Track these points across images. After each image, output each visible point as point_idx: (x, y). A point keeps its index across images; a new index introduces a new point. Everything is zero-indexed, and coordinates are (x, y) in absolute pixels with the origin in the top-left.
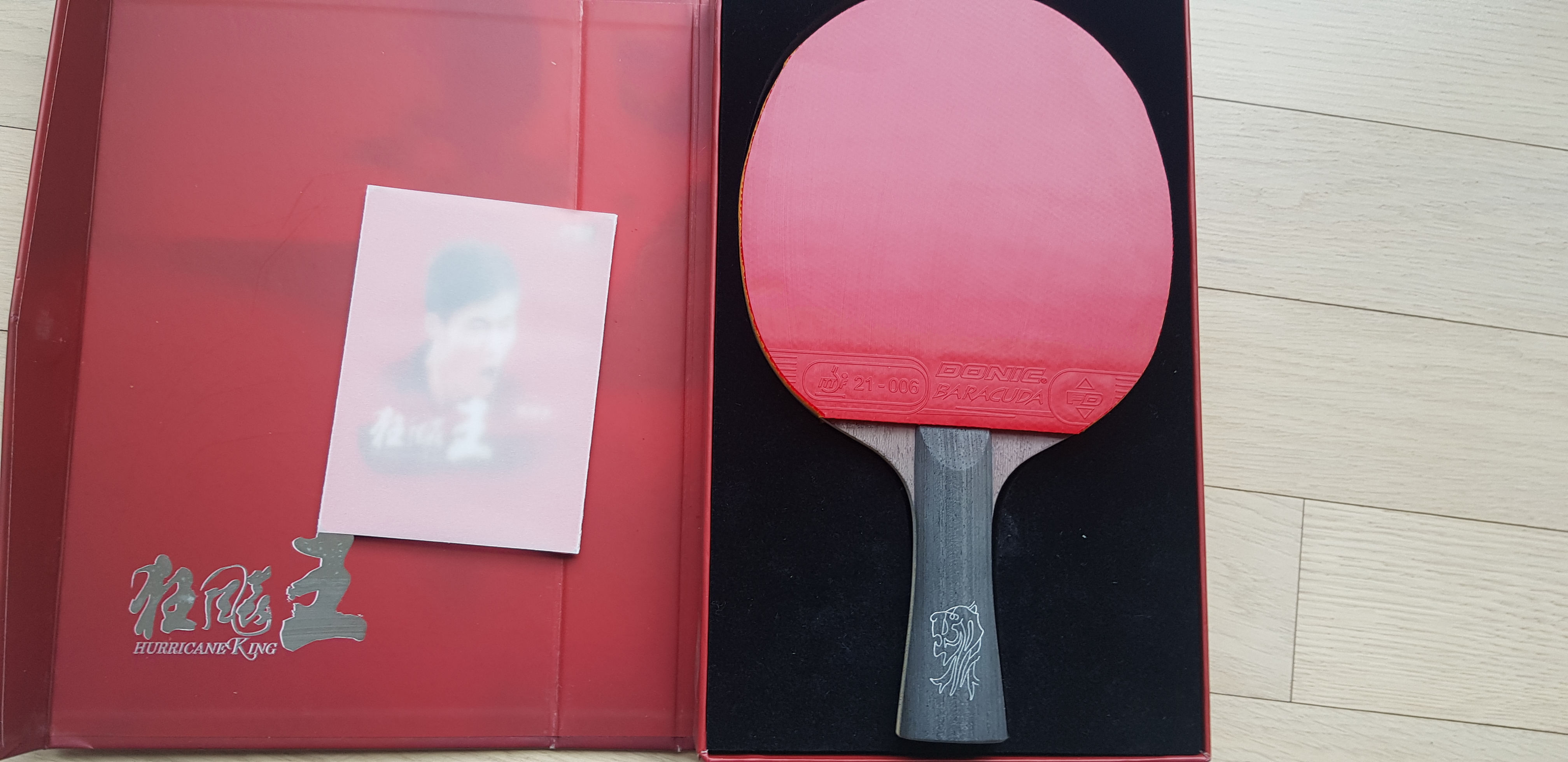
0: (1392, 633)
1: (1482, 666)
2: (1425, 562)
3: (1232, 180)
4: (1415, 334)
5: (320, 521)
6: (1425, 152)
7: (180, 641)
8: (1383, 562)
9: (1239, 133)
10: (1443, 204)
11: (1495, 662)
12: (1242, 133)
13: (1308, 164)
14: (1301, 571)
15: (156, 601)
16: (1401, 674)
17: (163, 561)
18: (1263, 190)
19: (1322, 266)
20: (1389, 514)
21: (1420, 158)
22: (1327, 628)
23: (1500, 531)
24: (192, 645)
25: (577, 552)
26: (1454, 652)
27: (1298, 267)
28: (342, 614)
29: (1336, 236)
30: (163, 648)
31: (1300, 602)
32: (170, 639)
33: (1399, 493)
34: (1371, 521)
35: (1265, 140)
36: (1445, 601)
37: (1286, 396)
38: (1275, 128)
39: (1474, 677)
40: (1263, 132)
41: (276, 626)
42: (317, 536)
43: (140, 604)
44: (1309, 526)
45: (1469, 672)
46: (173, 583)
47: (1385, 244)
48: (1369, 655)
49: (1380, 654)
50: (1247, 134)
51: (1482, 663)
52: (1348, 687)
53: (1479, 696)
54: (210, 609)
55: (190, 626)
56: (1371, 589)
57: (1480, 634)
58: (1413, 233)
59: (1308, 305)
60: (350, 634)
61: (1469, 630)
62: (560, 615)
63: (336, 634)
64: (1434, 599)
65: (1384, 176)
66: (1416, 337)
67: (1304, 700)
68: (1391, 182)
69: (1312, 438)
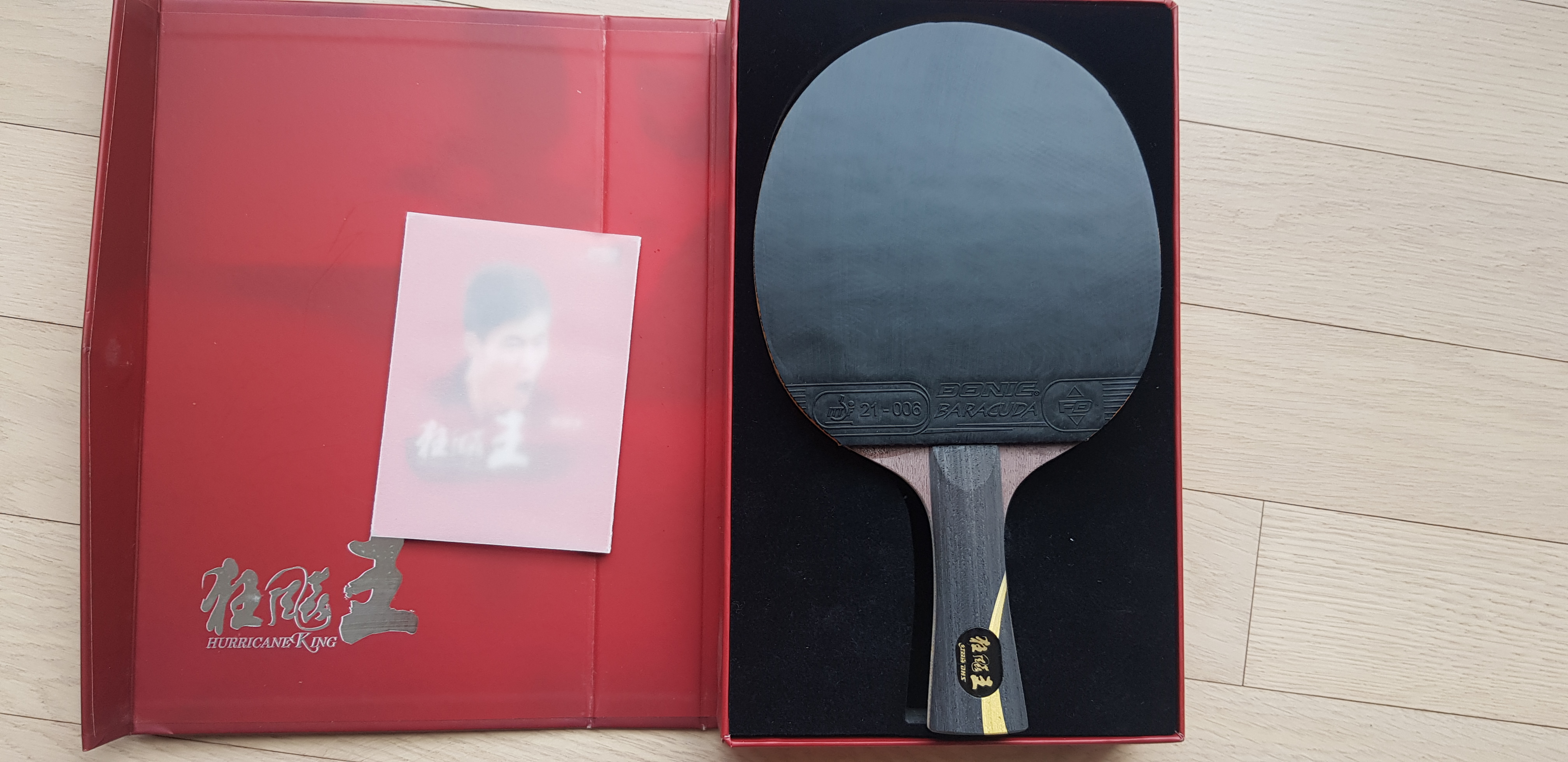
0: (1339, 625)
1: (1422, 657)
2: (1373, 561)
3: (1211, 200)
4: (1376, 350)
5: (373, 526)
6: (1396, 177)
7: (248, 637)
8: (1334, 560)
9: (1219, 156)
10: (1409, 226)
11: (1433, 653)
12: (1223, 156)
13: (1284, 187)
14: (1258, 567)
15: (226, 601)
16: (1345, 663)
17: (229, 565)
18: (1241, 211)
19: (1292, 284)
20: (1342, 516)
21: (1391, 183)
22: (1279, 619)
23: (1445, 534)
24: (259, 640)
25: (609, 552)
26: (1396, 644)
27: (1269, 285)
28: (396, 610)
29: (1307, 256)
30: (233, 643)
31: (1255, 595)
32: (239, 635)
33: (1352, 498)
34: (1325, 522)
35: (1244, 163)
36: (1390, 597)
37: (1251, 406)
38: (1256, 152)
39: (1414, 666)
40: (1244, 155)
41: (335, 622)
42: (370, 540)
43: (211, 604)
44: (1267, 526)
45: (1409, 662)
46: (240, 584)
47: (1352, 264)
48: (1317, 645)
49: (1326, 644)
50: (1228, 158)
51: (1421, 654)
52: (1295, 673)
53: (1417, 684)
54: (274, 608)
55: (256, 623)
56: (1322, 585)
57: (1422, 628)
58: (1380, 254)
59: (1276, 321)
60: (403, 628)
61: (1412, 624)
62: (594, 609)
63: (390, 628)
64: (1380, 595)
65: (1356, 199)
66: (1377, 351)
67: (1256, 684)
68: (1361, 205)
69: (1274, 445)
